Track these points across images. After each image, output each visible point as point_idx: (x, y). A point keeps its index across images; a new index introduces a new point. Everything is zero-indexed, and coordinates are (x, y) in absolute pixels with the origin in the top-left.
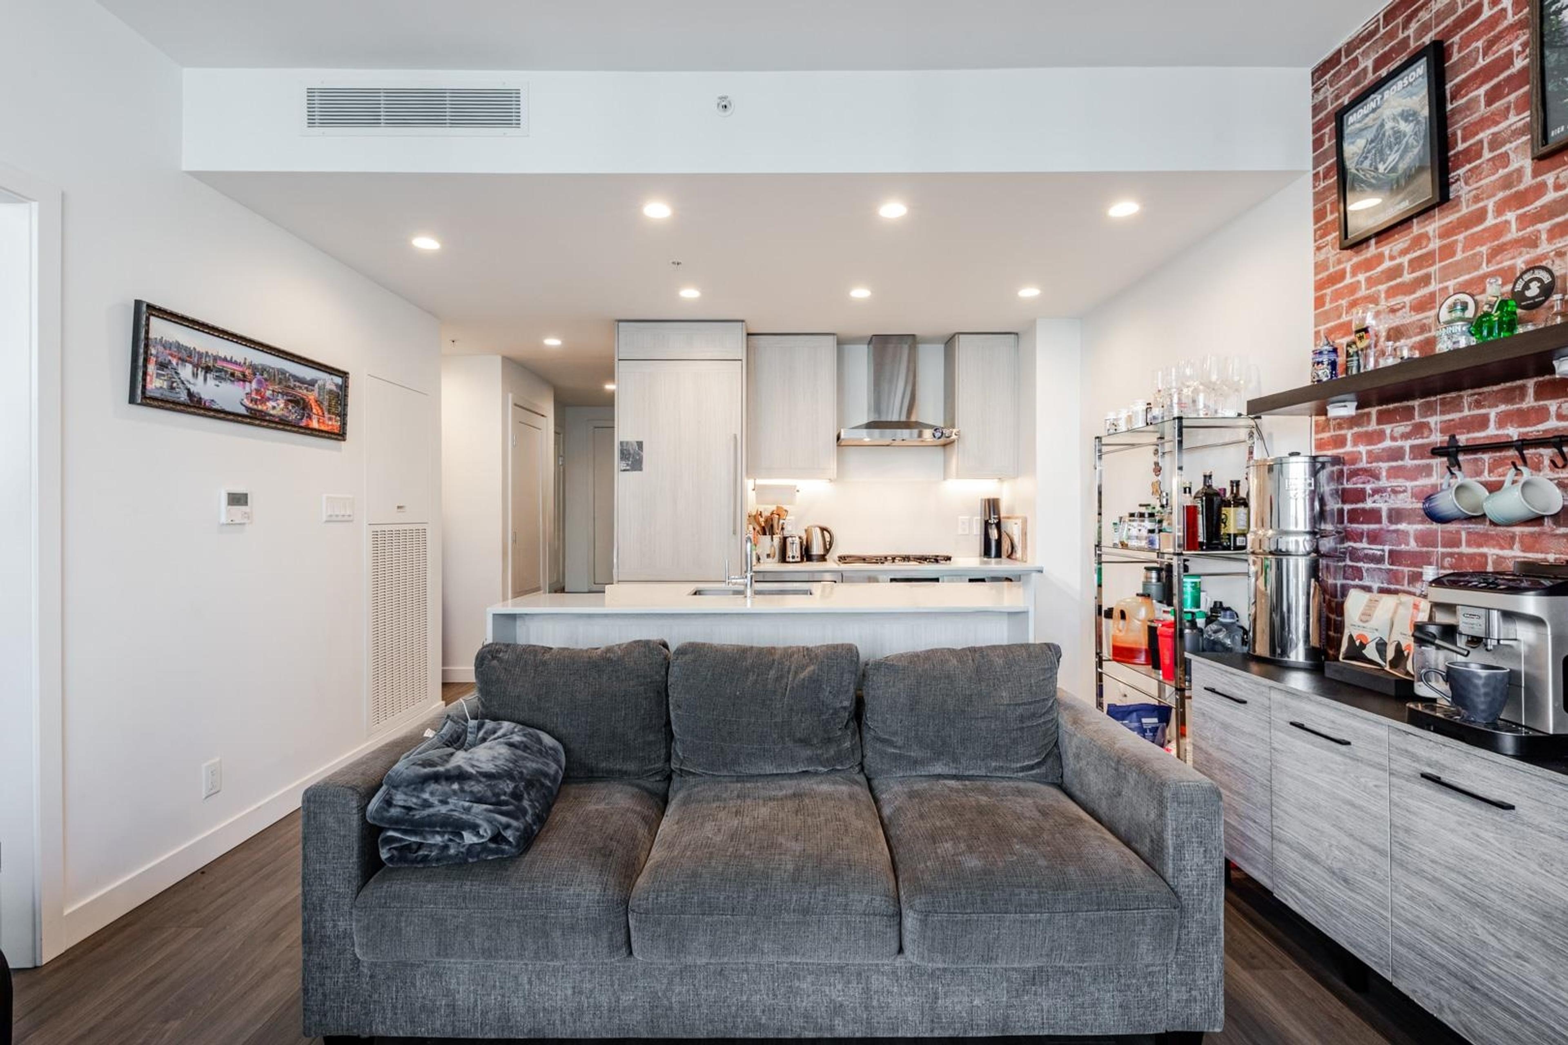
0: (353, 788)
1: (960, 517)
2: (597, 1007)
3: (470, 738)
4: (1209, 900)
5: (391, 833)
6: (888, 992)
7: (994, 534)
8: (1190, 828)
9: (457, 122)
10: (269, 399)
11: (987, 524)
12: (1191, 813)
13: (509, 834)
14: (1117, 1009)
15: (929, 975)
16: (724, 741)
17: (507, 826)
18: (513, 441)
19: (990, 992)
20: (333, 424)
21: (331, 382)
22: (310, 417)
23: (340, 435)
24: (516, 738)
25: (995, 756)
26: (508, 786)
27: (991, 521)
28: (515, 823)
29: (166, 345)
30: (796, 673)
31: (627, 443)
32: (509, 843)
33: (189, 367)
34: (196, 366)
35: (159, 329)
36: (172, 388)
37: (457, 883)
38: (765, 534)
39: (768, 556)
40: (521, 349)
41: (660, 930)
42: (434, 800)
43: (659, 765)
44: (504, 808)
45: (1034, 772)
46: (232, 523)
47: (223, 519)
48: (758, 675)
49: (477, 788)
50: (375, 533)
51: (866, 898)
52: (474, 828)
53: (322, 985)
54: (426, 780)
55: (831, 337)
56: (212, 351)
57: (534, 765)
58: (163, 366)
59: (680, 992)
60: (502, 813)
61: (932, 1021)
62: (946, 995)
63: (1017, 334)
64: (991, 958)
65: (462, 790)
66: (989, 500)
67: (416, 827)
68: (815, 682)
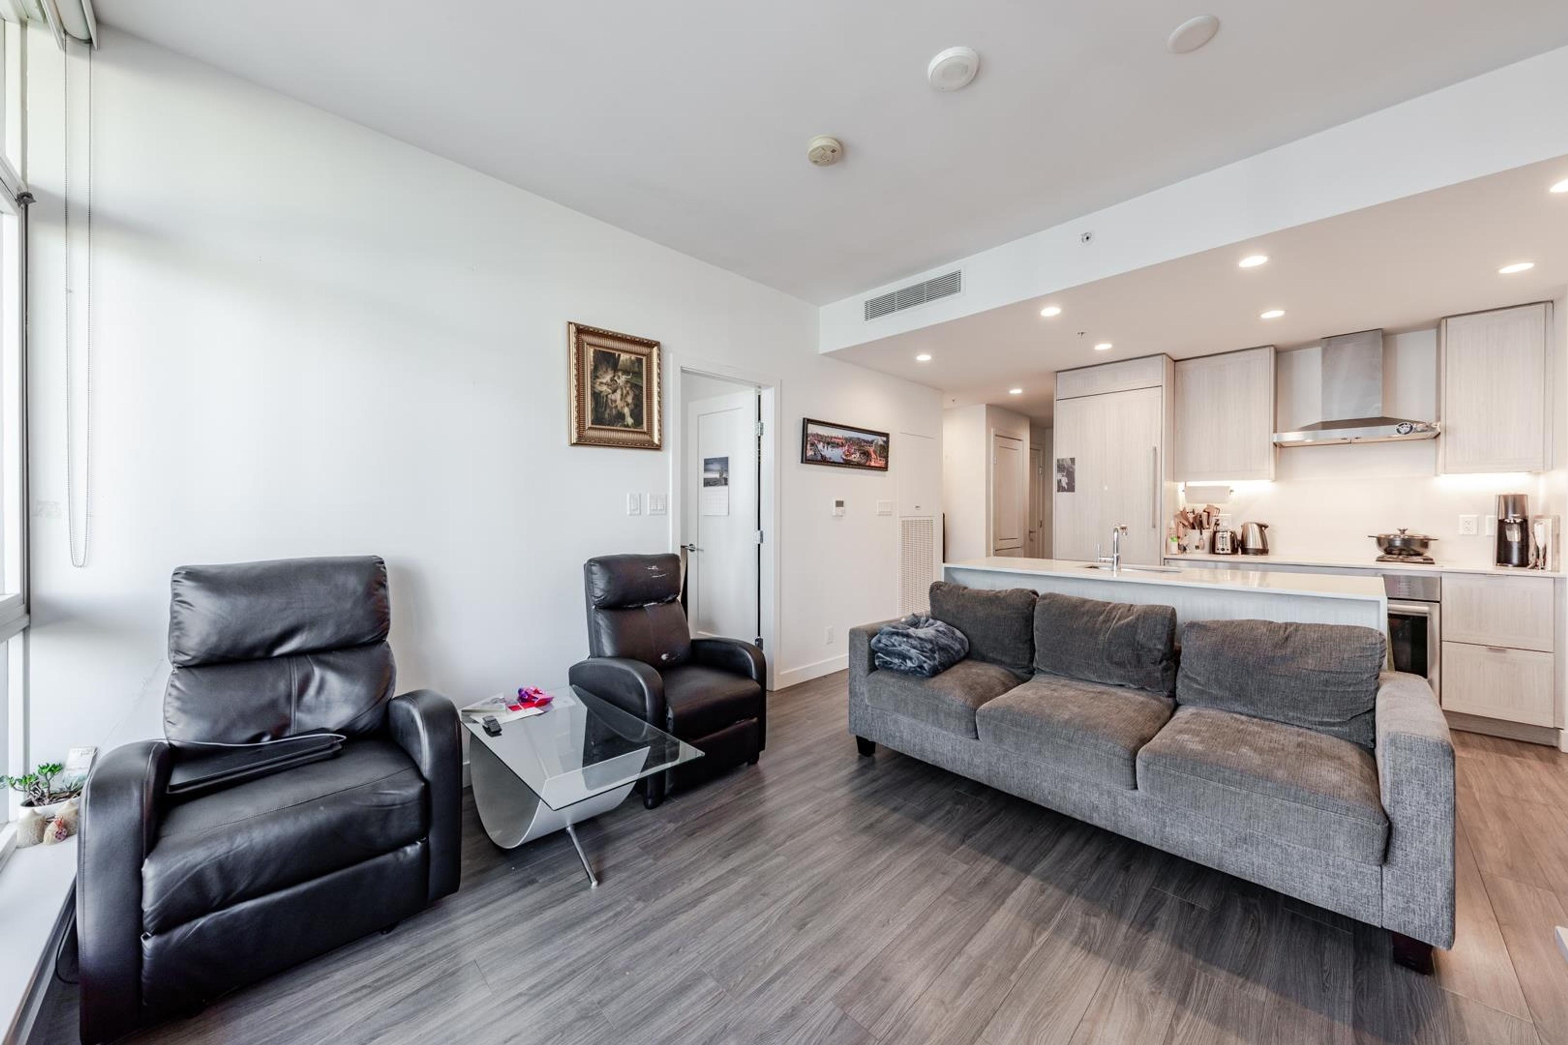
0: (866, 632)
1: (1462, 516)
2: (963, 760)
3: (921, 625)
4: (1432, 835)
5: (880, 654)
6: (1129, 809)
7: (1514, 536)
8: (1409, 770)
9: (930, 298)
10: (852, 454)
11: (1502, 525)
12: (1411, 759)
13: (925, 665)
14: (1326, 889)
15: (1159, 808)
16: (1062, 653)
17: (925, 662)
18: (994, 460)
19: (1208, 836)
20: (882, 463)
21: (880, 440)
22: (871, 460)
23: (885, 468)
24: (941, 629)
25: (1295, 708)
26: (929, 646)
27: (1510, 519)
28: (928, 661)
29: (814, 435)
30: (1119, 619)
31: (1063, 460)
32: (925, 670)
33: (822, 443)
34: (824, 443)
35: (812, 429)
36: (815, 454)
37: (902, 681)
38: (1194, 528)
39: (1197, 547)
40: (996, 397)
41: (990, 728)
42: (896, 643)
43: (1025, 663)
44: (925, 654)
45: (1333, 728)
46: (837, 516)
47: (834, 514)
48: (1091, 617)
49: (914, 642)
50: (903, 522)
51: (1110, 744)
52: (911, 659)
53: (855, 712)
54: (893, 634)
55: (1267, 349)
56: (830, 435)
57: (946, 642)
58: (812, 444)
59: (1004, 766)
60: (924, 656)
61: (1162, 840)
62: (1172, 826)
63: (1552, 302)
64: (1199, 807)
65: (907, 642)
66: (1506, 498)
67: (888, 653)
68: (1132, 627)
